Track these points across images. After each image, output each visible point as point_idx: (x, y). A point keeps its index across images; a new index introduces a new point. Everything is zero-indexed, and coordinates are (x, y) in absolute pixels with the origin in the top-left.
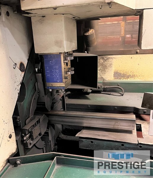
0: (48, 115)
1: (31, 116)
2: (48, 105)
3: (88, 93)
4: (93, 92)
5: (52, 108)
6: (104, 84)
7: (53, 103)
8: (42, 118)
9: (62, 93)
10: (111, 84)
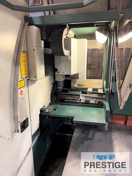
0: (57, 96)
1: (53, 95)
2: (57, 93)
3: (69, 91)
4: (70, 91)
5: (58, 94)
6: (74, 88)
7: (58, 93)
8: (56, 96)
9: (61, 90)
10: (76, 88)
